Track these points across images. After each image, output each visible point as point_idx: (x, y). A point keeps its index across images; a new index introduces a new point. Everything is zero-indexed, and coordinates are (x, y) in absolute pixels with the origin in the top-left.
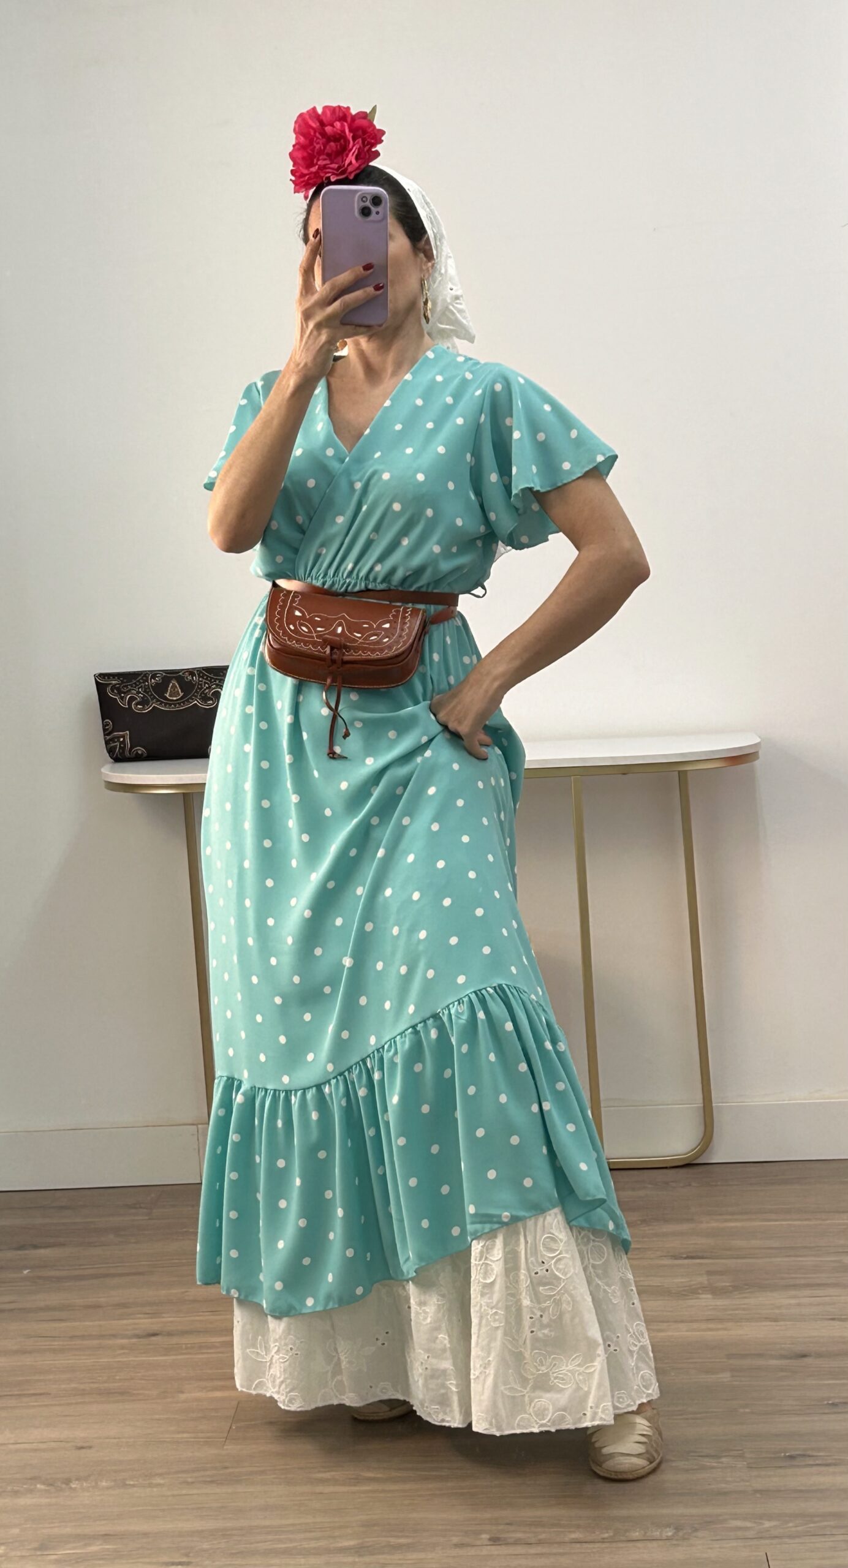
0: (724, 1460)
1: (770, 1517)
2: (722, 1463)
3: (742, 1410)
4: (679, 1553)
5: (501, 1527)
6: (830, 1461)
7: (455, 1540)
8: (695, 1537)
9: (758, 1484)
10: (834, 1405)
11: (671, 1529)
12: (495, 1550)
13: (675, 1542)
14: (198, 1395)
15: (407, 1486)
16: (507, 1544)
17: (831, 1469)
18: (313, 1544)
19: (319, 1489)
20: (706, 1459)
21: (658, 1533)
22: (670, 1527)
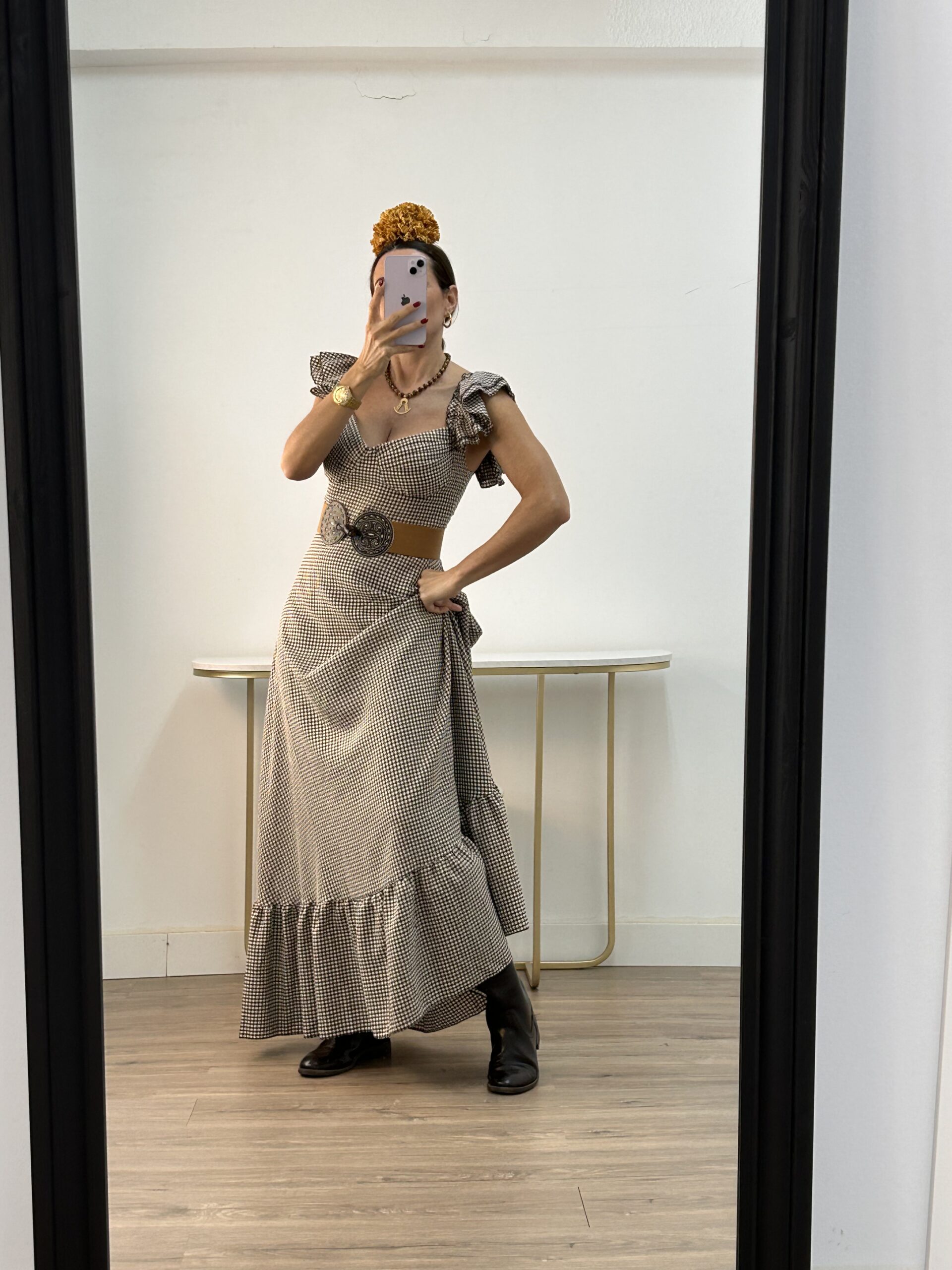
0: (548, 1134)
1: (581, 1167)
2: (548, 1136)
3: (562, 1107)
4: (516, 1187)
5: (389, 1172)
6: (623, 1135)
7: (358, 1179)
8: (529, 1178)
9: (573, 1148)
10: (628, 1103)
12: (386, 1185)
13: (514, 1181)
14: (166, 1096)
15: (323, 1149)
16: (394, 1181)
17: (624, 1139)
18: (255, 1181)
19: (259, 1149)
20: (537, 1134)
21: (502, 1176)
22: (510, 1172)
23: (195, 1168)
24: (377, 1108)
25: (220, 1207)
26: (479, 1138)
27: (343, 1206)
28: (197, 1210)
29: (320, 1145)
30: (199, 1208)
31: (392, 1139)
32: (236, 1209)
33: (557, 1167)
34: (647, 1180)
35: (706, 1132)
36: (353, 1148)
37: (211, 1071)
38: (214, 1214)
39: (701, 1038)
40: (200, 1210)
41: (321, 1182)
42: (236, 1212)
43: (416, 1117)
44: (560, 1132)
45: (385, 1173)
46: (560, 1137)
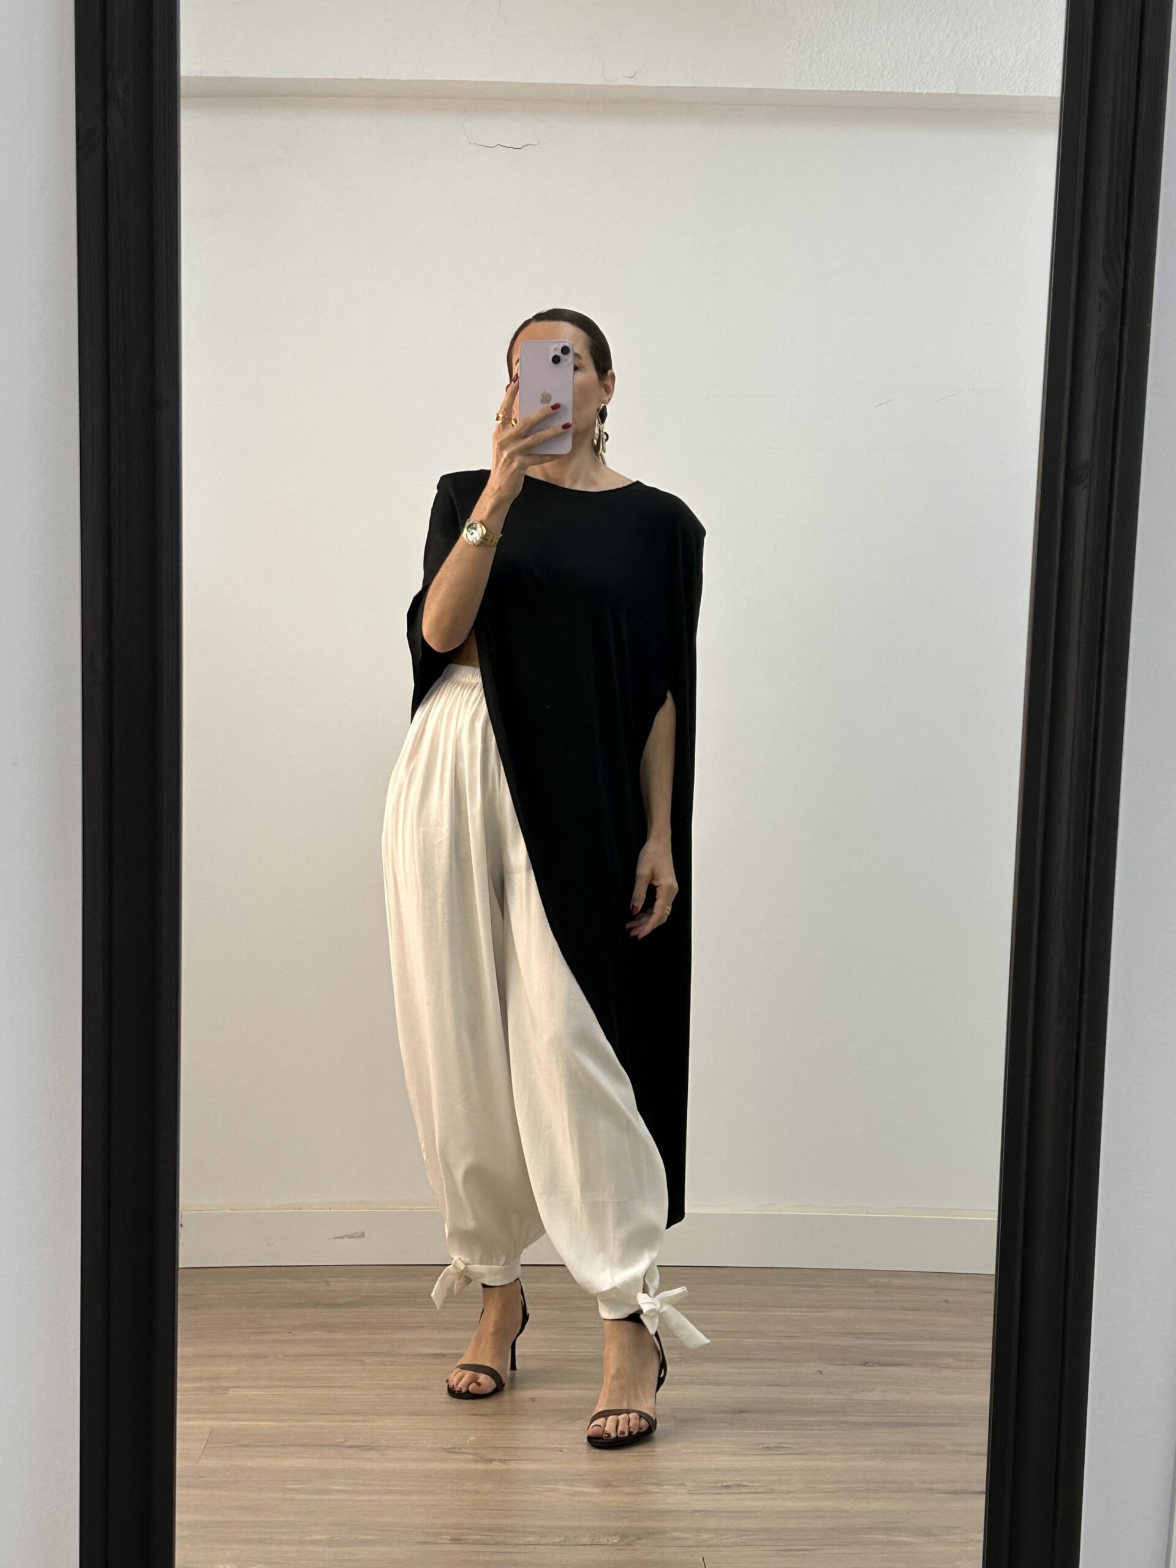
0: (665, 1487)
1: (706, 1530)
2: (665, 1489)
3: (684, 1451)
4: (624, 1555)
5: (460, 1531)
6: (762, 1490)
7: (419, 1539)
8: (639, 1544)
9: (698, 1506)
10: (769, 1448)
11: (617, 1536)
12: (454, 1547)
13: (619, 1547)
15: (374, 1498)
16: (466, 1543)
17: (763, 1496)
18: (287, 1537)
19: (289, 1496)
20: (652, 1486)
21: (605, 1540)
22: (615, 1535)
24: (444, 1446)
26: (577, 1489)
29: (371, 1493)
31: (464, 1488)
33: (675, 1530)
34: (791, 1550)
35: (869, 1490)
36: (414, 1498)
37: (231, 1393)
39: (865, 1364)
41: (371, 1540)
43: (495, 1460)
44: (680, 1484)
45: (454, 1531)
46: (680, 1491)
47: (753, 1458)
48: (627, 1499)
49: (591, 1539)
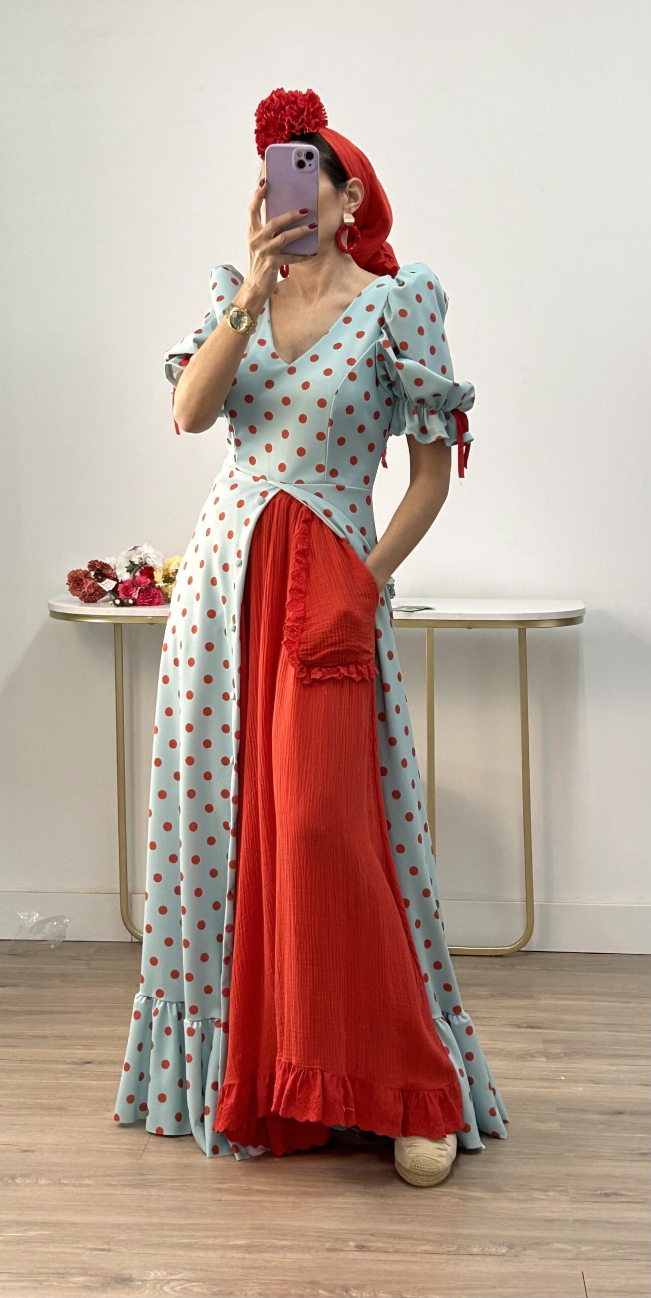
0: (550, 1193)
1: (587, 1242)
2: (549, 1196)
3: (567, 1154)
4: (511, 1268)
5: (365, 1237)
6: (637, 1200)
7: (328, 1245)
8: (526, 1255)
9: (580, 1215)
10: (643, 1154)
11: (505, 1247)
12: (359, 1255)
13: (508, 1258)
16: (370, 1251)
17: (639, 1206)
20: (536, 1192)
21: (494, 1250)
22: (503, 1245)
23: (145, 1220)
25: (169, 1278)
27: (308, 1283)
28: (142, 1281)
30: (144, 1278)
32: (186, 1280)
33: (559, 1241)
38: (161, 1287)
40: (146, 1280)
41: (286, 1246)
42: (187, 1285)
44: (563, 1191)
45: (360, 1237)
46: (564, 1198)
47: (629, 1164)
48: (515, 1206)
49: (481, 1248)
